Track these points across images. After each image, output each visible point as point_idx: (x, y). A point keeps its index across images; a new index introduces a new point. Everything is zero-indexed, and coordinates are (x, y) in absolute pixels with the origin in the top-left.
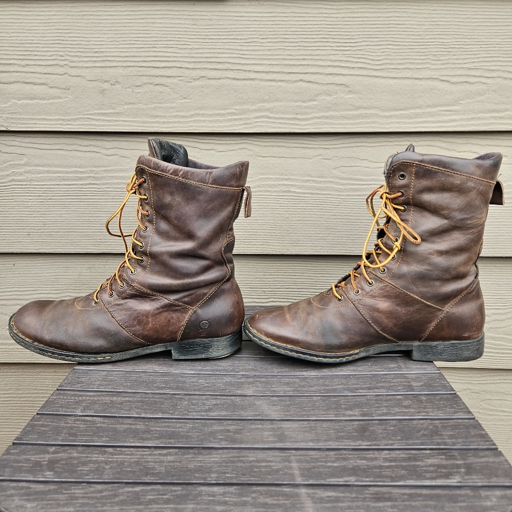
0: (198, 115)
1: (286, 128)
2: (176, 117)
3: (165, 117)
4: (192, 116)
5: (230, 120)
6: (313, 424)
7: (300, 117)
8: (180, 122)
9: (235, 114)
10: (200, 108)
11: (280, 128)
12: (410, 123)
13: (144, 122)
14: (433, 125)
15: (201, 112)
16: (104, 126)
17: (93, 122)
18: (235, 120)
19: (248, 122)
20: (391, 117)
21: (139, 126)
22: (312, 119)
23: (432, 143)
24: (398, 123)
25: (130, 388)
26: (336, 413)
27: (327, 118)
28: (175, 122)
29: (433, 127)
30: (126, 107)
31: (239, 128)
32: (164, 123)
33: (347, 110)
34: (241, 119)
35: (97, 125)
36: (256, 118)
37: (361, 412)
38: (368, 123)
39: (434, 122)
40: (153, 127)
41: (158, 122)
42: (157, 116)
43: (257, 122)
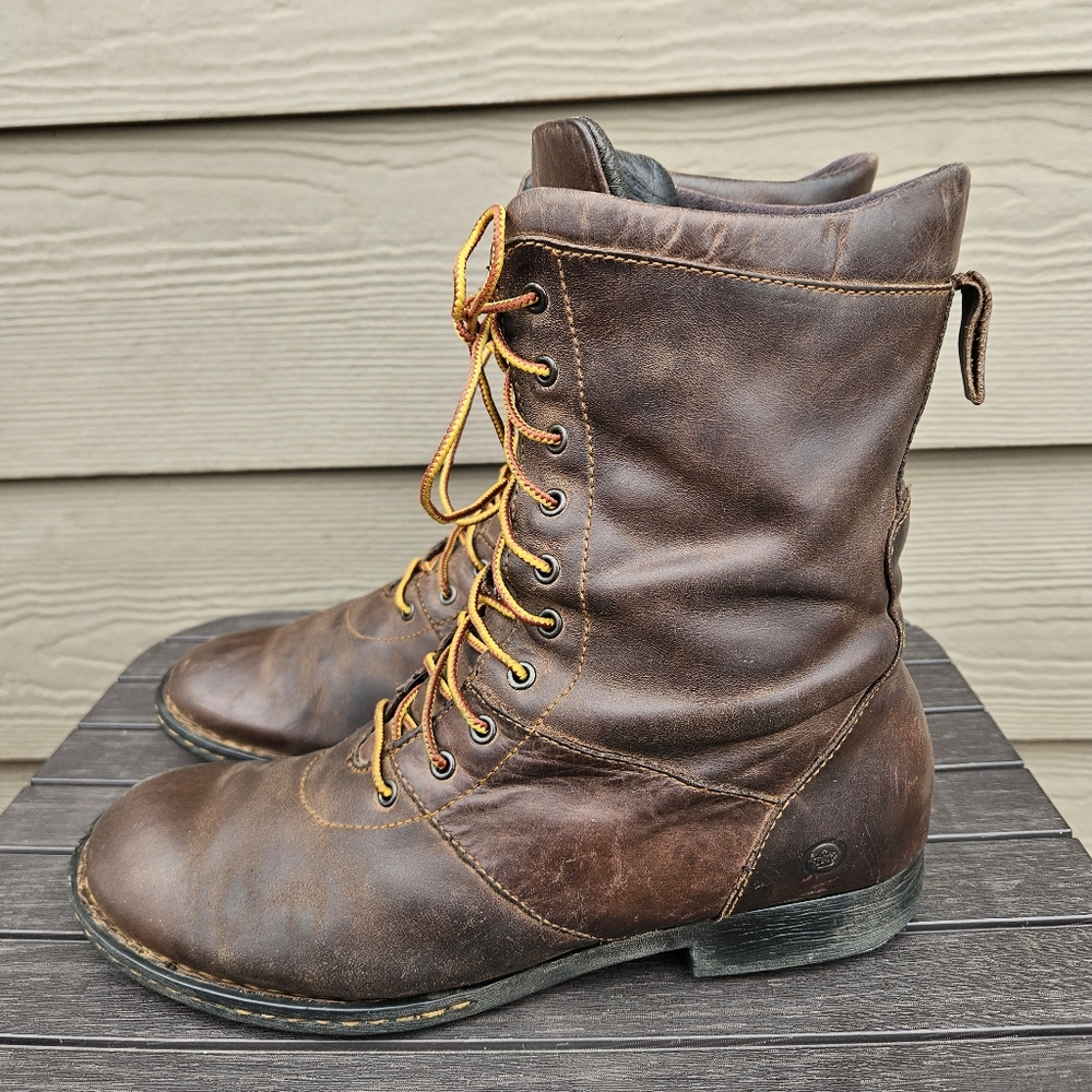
0: (324, 56)
1: (590, 83)
2: (260, 66)
3: (227, 68)
4: (306, 61)
5: (420, 68)
7: (630, 45)
8: (274, 83)
9: (433, 47)
10: (329, 35)
11: (572, 83)
12: (964, 48)
13: (170, 89)
14: (1035, 52)
15: (335, 46)
16: (55, 106)
17: (23, 98)
18: (437, 65)
19: (476, 69)
20: (908, 31)
21: (156, 103)
22: (665, 50)
23: (1029, 110)
24: (930, 49)
27: (711, 43)
28: (260, 84)
29: (1036, 59)
30: (112, 44)
31: (452, 88)
32: (228, 86)
33: (772, 16)
34: (453, 63)
35: (36, 107)
36: (500, 54)
38: (835, 55)
39: (1037, 43)
40: (196, 102)
41: (209, 86)
42: (206, 68)
43: (500, 69)
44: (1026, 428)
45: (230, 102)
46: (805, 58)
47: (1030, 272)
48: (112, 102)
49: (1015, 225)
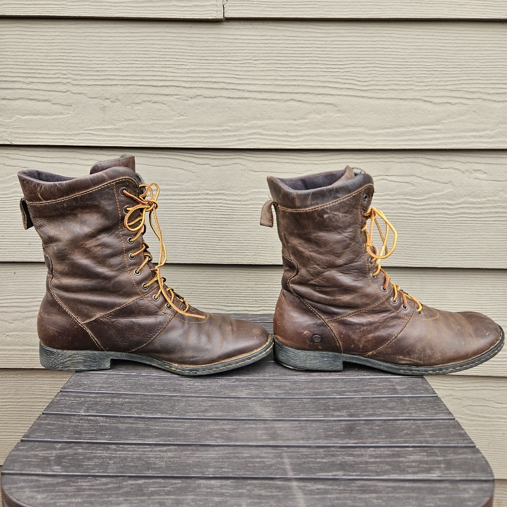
0: (194, 131)
1: (275, 144)
2: (173, 133)
3: (162, 133)
4: (188, 132)
5: (224, 136)
6: (303, 424)
7: (291, 134)
8: (178, 138)
9: (229, 131)
10: (196, 125)
11: (272, 144)
12: (395, 141)
13: (143, 138)
14: (417, 143)
15: (197, 129)
16: (104, 140)
17: (94, 137)
18: (229, 136)
19: (241, 138)
20: (377, 135)
21: (138, 142)
22: (302, 136)
23: (416, 160)
24: (384, 140)
25: (130, 390)
26: (325, 413)
27: (316, 135)
28: (172, 138)
29: (417, 145)
30: (125, 123)
31: (233, 143)
32: (162, 138)
33: (335, 128)
34: (235, 136)
35: (98, 140)
36: (249, 134)
37: (348, 413)
38: (355, 140)
39: (417, 140)
40: (151, 142)
41: (156, 138)
42: (155, 132)
43: (250, 138)
44: (417, 261)
45: (162, 143)
46: (345, 141)
47: (418, 210)
48: (124, 141)
49: (412, 195)
